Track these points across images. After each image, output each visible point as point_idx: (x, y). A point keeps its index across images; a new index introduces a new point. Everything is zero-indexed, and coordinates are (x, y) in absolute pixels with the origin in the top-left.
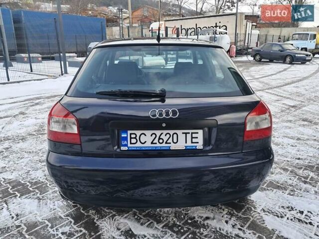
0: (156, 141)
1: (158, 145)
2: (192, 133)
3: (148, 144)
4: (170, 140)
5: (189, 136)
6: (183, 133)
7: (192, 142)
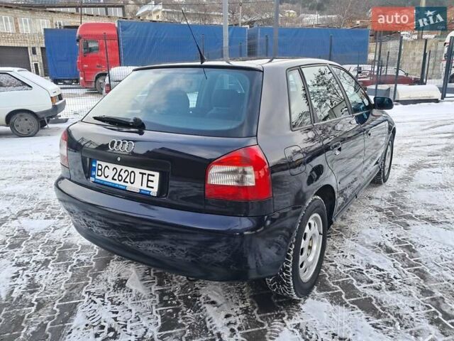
0: (116, 177)
1: (117, 182)
2: (149, 175)
3: (109, 180)
4: (128, 180)
5: (145, 177)
6: (140, 173)
7: (148, 186)
